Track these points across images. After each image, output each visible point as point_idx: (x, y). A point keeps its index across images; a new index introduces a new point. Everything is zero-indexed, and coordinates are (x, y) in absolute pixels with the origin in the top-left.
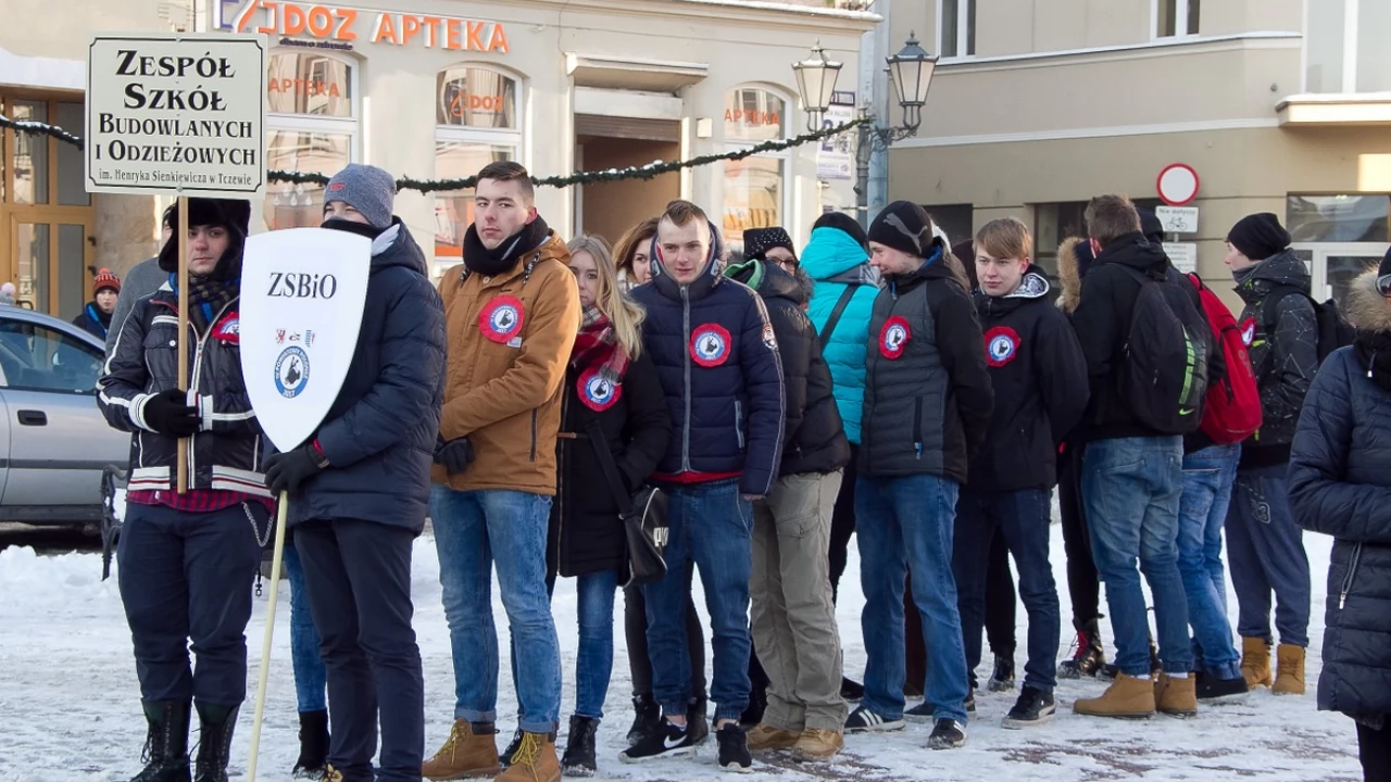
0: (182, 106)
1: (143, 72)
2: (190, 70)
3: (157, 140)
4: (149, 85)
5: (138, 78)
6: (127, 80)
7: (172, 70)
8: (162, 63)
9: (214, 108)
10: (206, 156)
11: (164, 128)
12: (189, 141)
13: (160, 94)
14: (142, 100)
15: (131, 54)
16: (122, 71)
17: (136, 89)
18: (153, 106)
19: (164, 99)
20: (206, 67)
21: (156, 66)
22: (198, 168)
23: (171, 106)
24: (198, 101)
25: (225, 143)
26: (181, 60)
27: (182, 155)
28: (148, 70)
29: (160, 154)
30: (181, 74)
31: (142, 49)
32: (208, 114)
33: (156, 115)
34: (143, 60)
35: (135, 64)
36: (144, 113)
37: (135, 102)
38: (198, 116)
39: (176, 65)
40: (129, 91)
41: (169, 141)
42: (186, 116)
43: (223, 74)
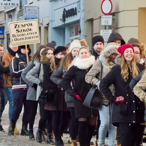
0: (25, 31)
1: (19, 27)
2: (26, 26)
3: (22, 37)
4: (20, 29)
5: (18, 28)
6: (16, 29)
7: (23, 26)
8: (22, 25)
9: (31, 31)
10: (30, 38)
11: (23, 35)
12: (27, 36)
13: (22, 30)
14: (19, 31)
15: (16, 25)
16: (15, 28)
17: (18, 30)
18: (21, 32)
19: (23, 31)
20: (29, 25)
21: (21, 26)
22: (29, 40)
23: (24, 32)
24: (28, 30)
25: (33, 35)
26: (25, 25)
27: (26, 39)
28: (20, 27)
29: (23, 39)
30: (25, 26)
31: (18, 24)
32: (30, 32)
33: (21, 33)
34: (19, 25)
35: (17, 26)
36: (20, 33)
37: (18, 32)
38: (28, 32)
39: (24, 25)
40: (17, 30)
41: (24, 37)
42: (26, 33)
43: (31, 25)
